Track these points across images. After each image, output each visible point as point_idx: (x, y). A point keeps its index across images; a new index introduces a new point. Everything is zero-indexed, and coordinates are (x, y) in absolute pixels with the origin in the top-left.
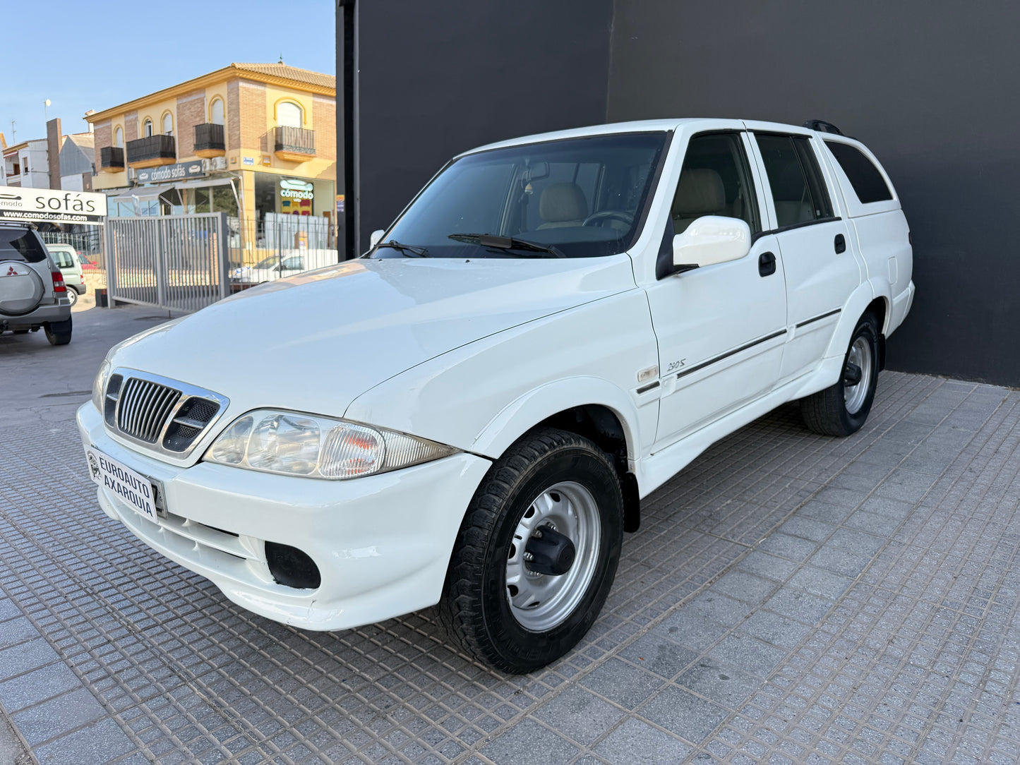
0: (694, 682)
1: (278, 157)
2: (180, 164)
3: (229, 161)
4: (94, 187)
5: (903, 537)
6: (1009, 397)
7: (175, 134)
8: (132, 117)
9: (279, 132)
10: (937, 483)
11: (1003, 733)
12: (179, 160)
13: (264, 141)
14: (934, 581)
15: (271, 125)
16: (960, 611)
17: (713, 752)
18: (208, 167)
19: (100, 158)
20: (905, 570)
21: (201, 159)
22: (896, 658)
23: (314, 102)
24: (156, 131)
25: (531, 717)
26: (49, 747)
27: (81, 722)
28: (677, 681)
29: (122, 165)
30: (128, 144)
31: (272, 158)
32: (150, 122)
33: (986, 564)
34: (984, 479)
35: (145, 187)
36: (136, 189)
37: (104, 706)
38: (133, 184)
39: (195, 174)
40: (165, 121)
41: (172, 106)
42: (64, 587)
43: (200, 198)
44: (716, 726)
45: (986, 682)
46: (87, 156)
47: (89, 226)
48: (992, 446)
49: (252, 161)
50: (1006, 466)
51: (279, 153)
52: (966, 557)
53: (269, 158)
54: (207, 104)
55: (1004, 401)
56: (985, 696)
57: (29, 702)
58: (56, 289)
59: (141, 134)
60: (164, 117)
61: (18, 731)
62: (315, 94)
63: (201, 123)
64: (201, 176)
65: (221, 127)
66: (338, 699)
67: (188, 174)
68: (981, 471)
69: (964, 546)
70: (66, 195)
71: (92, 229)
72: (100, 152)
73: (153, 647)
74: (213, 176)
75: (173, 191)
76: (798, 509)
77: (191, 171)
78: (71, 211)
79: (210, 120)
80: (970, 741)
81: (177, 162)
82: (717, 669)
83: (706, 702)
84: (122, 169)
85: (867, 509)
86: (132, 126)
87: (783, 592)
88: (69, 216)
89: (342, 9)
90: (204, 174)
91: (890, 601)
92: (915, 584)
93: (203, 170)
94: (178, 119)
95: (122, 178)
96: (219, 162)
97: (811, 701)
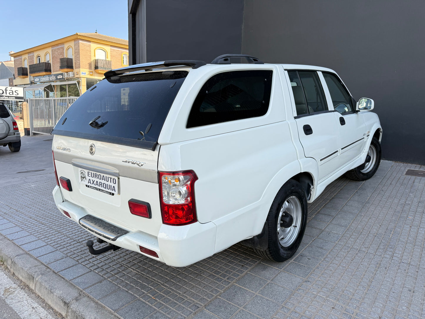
0: (299, 261)
1: (96, 72)
2: (53, 74)
3: (75, 74)
4: (14, 84)
5: (362, 213)
6: (394, 165)
7: (51, 62)
8: (31, 55)
9: (96, 61)
10: (371, 195)
11: (399, 271)
12: (52, 73)
13: (90, 65)
14: (373, 227)
15: (93, 59)
16: (383, 236)
17: (310, 280)
18: (66, 76)
19: (17, 72)
20: (363, 224)
21: (62, 72)
22: (364, 251)
23: (111, 49)
24: (42, 61)
25: (249, 273)
26: (89, 289)
27: (96, 281)
28: (294, 260)
29: (27, 75)
30: (30, 66)
31: (93, 72)
32: (39, 57)
33: (389, 221)
34: (387, 193)
35: (37, 84)
36: (33, 85)
37: (102, 276)
38: (32, 83)
39: (60, 79)
40: (46, 57)
41: (50, 50)
42: (68, 241)
43: (62, 89)
44: (309, 273)
45: (393, 257)
46: (11, 71)
47: (12, 101)
48: (389, 182)
49: (85, 74)
50: (394, 189)
51: (96, 70)
52: (383, 219)
53: (92, 72)
54: (65, 49)
55: (392, 166)
56: (393, 261)
57: (75, 277)
58: (14, 129)
59: (36, 62)
60: (46, 55)
61: (75, 285)
62: (111, 46)
63: (63, 57)
64: (62, 80)
65: (72, 59)
66: (183, 270)
67: (57, 79)
68: (386, 191)
69: (382, 215)
70: (6, 88)
71: (13, 102)
72: (17, 69)
73: (110, 258)
74: (68, 80)
75: (50, 86)
76: (325, 206)
77: (58, 77)
78: (8, 95)
79: (66, 56)
80: (389, 274)
81: (52, 74)
82: (307, 257)
83: (305, 266)
84: (27, 76)
85: (349, 204)
86: (31, 58)
87: (324, 233)
88: (7, 97)
89: (131, 15)
90: (64, 79)
91: (359, 234)
92: (367, 228)
93: (64, 77)
94: (52, 56)
95: (27, 80)
96: (71, 74)
97: (338, 265)
